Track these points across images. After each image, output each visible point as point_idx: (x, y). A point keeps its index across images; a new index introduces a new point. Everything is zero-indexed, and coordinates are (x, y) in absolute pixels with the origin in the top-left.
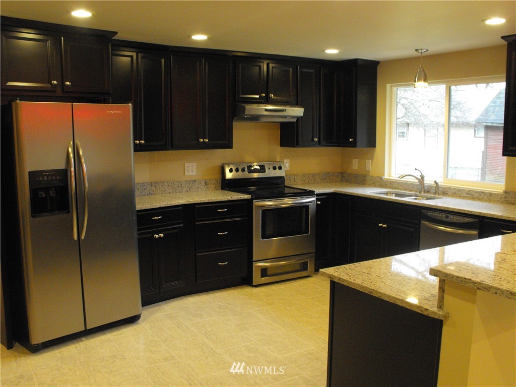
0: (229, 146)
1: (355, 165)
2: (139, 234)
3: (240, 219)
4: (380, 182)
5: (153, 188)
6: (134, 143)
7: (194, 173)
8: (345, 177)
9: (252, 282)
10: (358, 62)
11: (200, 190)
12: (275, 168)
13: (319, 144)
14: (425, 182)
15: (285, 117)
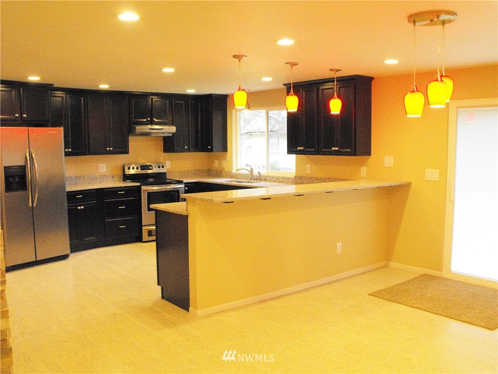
0: (127, 152)
1: (216, 165)
2: (68, 206)
3: (133, 198)
4: (231, 175)
5: (78, 180)
6: (65, 151)
7: (105, 170)
8: (210, 173)
9: (142, 239)
10: (213, 96)
11: (108, 181)
12: (159, 167)
13: (189, 150)
14: (254, 173)
15: (164, 133)
